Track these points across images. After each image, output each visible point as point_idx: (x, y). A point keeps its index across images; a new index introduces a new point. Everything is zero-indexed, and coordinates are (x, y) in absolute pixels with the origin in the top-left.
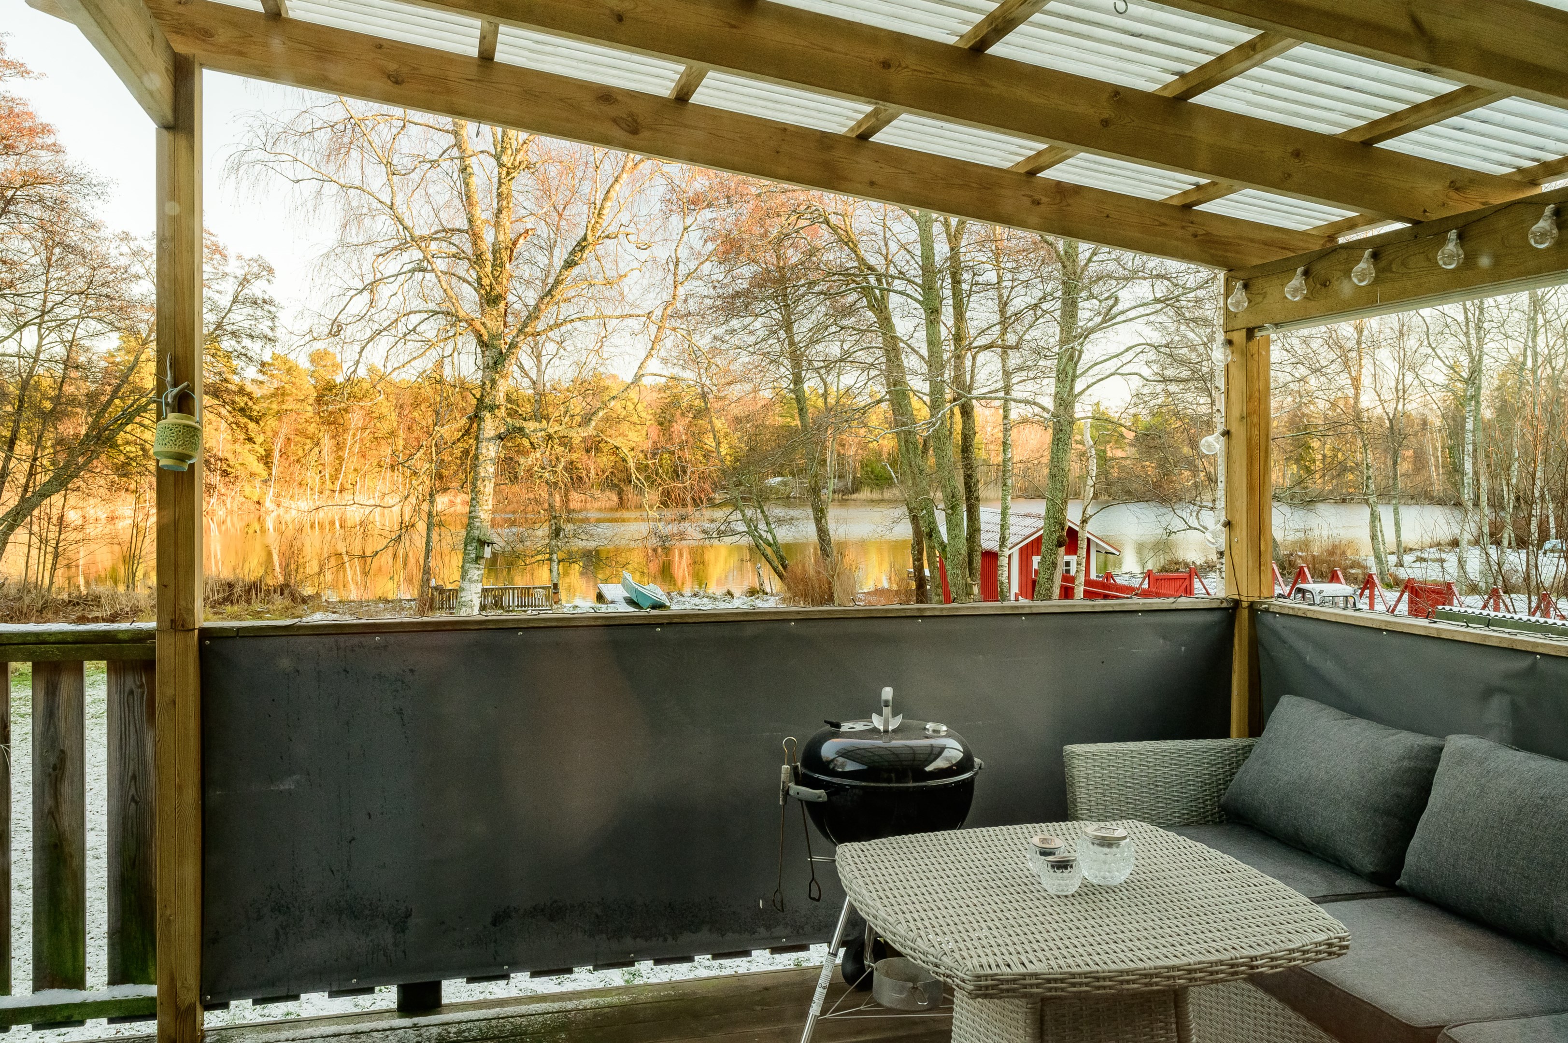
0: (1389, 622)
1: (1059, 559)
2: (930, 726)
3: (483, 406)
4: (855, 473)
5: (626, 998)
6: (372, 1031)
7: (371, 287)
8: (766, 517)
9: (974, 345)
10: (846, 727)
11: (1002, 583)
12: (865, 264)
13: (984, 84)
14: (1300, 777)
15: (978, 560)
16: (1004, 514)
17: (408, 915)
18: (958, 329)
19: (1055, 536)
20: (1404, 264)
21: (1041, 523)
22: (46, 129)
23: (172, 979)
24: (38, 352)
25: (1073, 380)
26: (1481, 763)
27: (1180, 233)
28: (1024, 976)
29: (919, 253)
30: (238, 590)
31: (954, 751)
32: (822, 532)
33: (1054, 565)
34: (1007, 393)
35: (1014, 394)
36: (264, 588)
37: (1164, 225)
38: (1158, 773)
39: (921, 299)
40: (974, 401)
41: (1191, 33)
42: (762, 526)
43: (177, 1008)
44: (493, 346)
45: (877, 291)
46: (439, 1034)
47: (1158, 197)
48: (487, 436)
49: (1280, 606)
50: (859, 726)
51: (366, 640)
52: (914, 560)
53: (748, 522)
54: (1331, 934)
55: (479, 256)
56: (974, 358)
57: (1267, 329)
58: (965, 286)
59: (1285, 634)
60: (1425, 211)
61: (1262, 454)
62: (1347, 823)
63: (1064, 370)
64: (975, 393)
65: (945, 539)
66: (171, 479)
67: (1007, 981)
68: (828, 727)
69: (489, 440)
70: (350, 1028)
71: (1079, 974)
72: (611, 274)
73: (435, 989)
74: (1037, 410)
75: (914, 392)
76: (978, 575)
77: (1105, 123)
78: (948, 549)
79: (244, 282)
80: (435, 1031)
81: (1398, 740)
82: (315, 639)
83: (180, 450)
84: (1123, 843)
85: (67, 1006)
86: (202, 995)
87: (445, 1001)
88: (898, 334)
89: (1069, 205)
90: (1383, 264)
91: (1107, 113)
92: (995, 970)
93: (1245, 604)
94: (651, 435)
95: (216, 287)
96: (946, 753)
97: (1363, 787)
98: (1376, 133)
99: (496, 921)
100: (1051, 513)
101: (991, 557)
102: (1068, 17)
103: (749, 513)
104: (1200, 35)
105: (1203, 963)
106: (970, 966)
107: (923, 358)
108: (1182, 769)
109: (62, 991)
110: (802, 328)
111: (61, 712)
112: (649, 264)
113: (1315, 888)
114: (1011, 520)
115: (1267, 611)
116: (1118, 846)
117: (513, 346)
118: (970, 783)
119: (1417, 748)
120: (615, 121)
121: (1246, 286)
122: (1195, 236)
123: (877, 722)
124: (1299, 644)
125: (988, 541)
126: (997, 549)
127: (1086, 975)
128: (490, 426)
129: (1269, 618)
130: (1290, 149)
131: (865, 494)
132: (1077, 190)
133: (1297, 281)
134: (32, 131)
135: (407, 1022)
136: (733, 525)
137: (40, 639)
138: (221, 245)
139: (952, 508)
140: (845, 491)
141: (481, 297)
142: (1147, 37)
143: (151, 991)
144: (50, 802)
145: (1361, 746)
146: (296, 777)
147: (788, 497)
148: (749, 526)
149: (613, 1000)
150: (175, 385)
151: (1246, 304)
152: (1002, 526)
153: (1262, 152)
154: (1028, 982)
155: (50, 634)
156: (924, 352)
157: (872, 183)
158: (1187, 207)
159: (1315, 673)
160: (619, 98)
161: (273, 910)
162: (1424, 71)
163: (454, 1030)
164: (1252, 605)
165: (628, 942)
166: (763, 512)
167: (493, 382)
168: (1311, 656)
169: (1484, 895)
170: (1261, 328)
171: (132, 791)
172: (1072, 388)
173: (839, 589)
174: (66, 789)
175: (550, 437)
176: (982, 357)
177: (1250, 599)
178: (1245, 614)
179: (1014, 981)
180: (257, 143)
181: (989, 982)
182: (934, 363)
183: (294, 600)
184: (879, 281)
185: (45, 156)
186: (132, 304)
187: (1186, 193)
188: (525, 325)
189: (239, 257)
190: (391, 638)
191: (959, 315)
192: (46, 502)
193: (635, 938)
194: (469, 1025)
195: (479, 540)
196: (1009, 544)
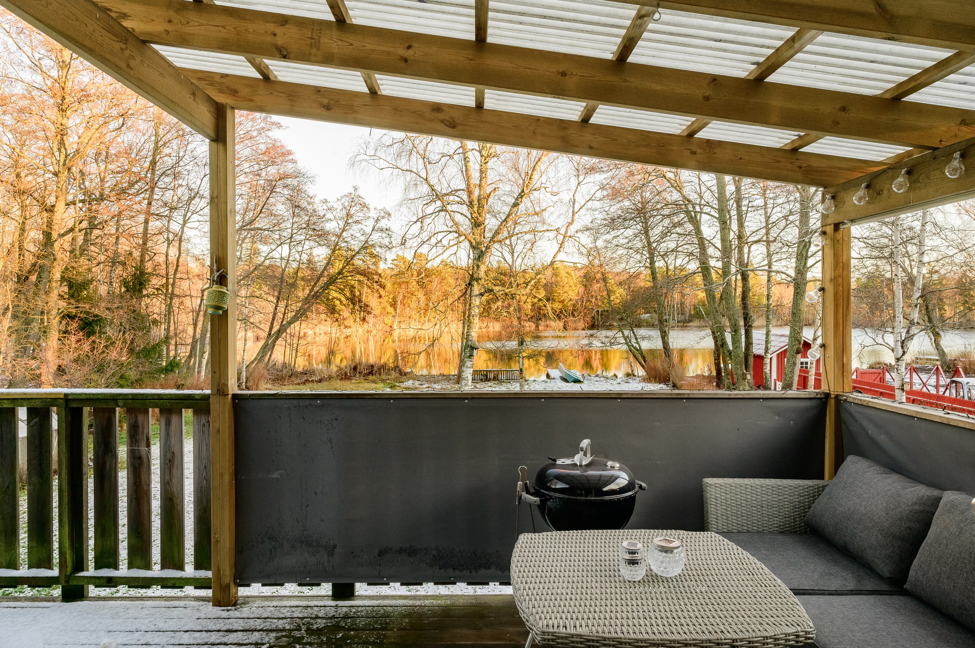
0: (918, 412)
1: (797, 360)
2: (610, 463)
3: (473, 279)
4: (690, 311)
5: (449, 602)
6: (315, 606)
7: (421, 219)
8: (635, 335)
9: (749, 240)
10: (559, 462)
11: (766, 373)
12: (685, 198)
13: (625, 81)
14: (849, 509)
15: (751, 360)
16: (767, 334)
17: (335, 547)
18: (740, 232)
19: (795, 348)
20: (928, 177)
21: (787, 340)
22: (289, 153)
23: (219, 570)
24: (289, 257)
25: (806, 259)
26: (962, 512)
27: (789, 166)
28: (572, 636)
29: (716, 191)
30: (375, 369)
31: (623, 479)
32: (665, 344)
33: (795, 364)
34: (770, 267)
35: (774, 268)
36: (387, 368)
37: (779, 162)
38: (764, 499)
39: (717, 215)
40: (749, 272)
41: (752, 35)
42: (633, 340)
43: (221, 585)
44: (478, 248)
45: (693, 213)
46: (346, 612)
47: (778, 146)
48: (475, 294)
49: (854, 398)
50: (568, 462)
51: (313, 402)
52: (715, 360)
53: (625, 338)
54: (799, 629)
55: (471, 202)
56: (749, 248)
57: (846, 224)
58: (744, 208)
59: (857, 415)
60: (941, 141)
61: (845, 303)
62: (874, 543)
63: (801, 253)
64: (750, 268)
65: (731, 348)
66: (217, 319)
67: (562, 638)
68: (551, 461)
69: (476, 296)
70: (305, 603)
71: (609, 639)
72: (537, 210)
73: (351, 587)
74: (784, 276)
75: (712, 267)
76: (751, 369)
77: (707, 99)
78: (732, 354)
79: (377, 220)
80: (345, 609)
81: (915, 491)
82: (287, 401)
83: (216, 304)
84: (675, 551)
85: (174, 578)
86: (235, 579)
87: (357, 594)
88: (705, 236)
89: (715, 153)
90: (914, 178)
91: (708, 93)
92: (556, 630)
93: (833, 396)
94: (580, 292)
95: (365, 223)
96: (618, 481)
97: (887, 520)
98: (900, 91)
99: (381, 554)
100: (793, 334)
101: (759, 359)
102: (671, 34)
103: (626, 333)
104: (758, 36)
105: (696, 640)
106: (540, 625)
107: (718, 249)
108: (780, 498)
109: (173, 570)
110: (655, 233)
111: (172, 434)
112: (558, 203)
113: (848, 584)
114: (772, 338)
115: (845, 401)
116: (672, 552)
117: (488, 248)
118: (632, 499)
119: (926, 498)
120: (442, 121)
121: (833, 197)
122: (800, 167)
123: (577, 459)
124: (865, 423)
125: (758, 349)
126: (763, 354)
127: (613, 639)
128: (476, 289)
129: (847, 405)
130: (838, 106)
131: (696, 323)
132: (720, 144)
133: (861, 192)
134: (283, 155)
135: (333, 603)
136: (617, 340)
137: (160, 397)
138: (367, 204)
139: (735, 331)
140: (685, 321)
141: (472, 223)
142: (726, 41)
143: (209, 574)
144: (167, 478)
145: (890, 492)
146: (280, 472)
147: (653, 325)
148: (626, 340)
149: (441, 602)
150: (218, 271)
151: (833, 209)
152: (766, 341)
153: (817, 109)
154: (574, 639)
155: (165, 395)
156: (719, 245)
157: (591, 148)
158: (795, 150)
159: (874, 441)
160: (445, 109)
161: (269, 539)
162: (889, 39)
163: (354, 610)
164: (837, 397)
165: (450, 572)
166: (633, 333)
167: (478, 266)
168: (871, 430)
169: (956, 604)
170: (843, 223)
171: (205, 474)
172: (805, 264)
173: (674, 374)
174: (175, 471)
175: (506, 294)
176: (754, 247)
177: (836, 393)
178: (833, 402)
179: (566, 638)
180: (362, 151)
181: (550, 637)
182: (726, 251)
183: (401, 374)
184: (694, 208)
185: (290, 165)
186: (328, 233)
187: (793, 141)
188: (493, 237)
189: (375, 209)
190: (326, 402)
191: (741, 225)
192: (292, 326)
193: (454, 569)
194: (363, 609)
195: (471, 346)
196: (770, 351)
